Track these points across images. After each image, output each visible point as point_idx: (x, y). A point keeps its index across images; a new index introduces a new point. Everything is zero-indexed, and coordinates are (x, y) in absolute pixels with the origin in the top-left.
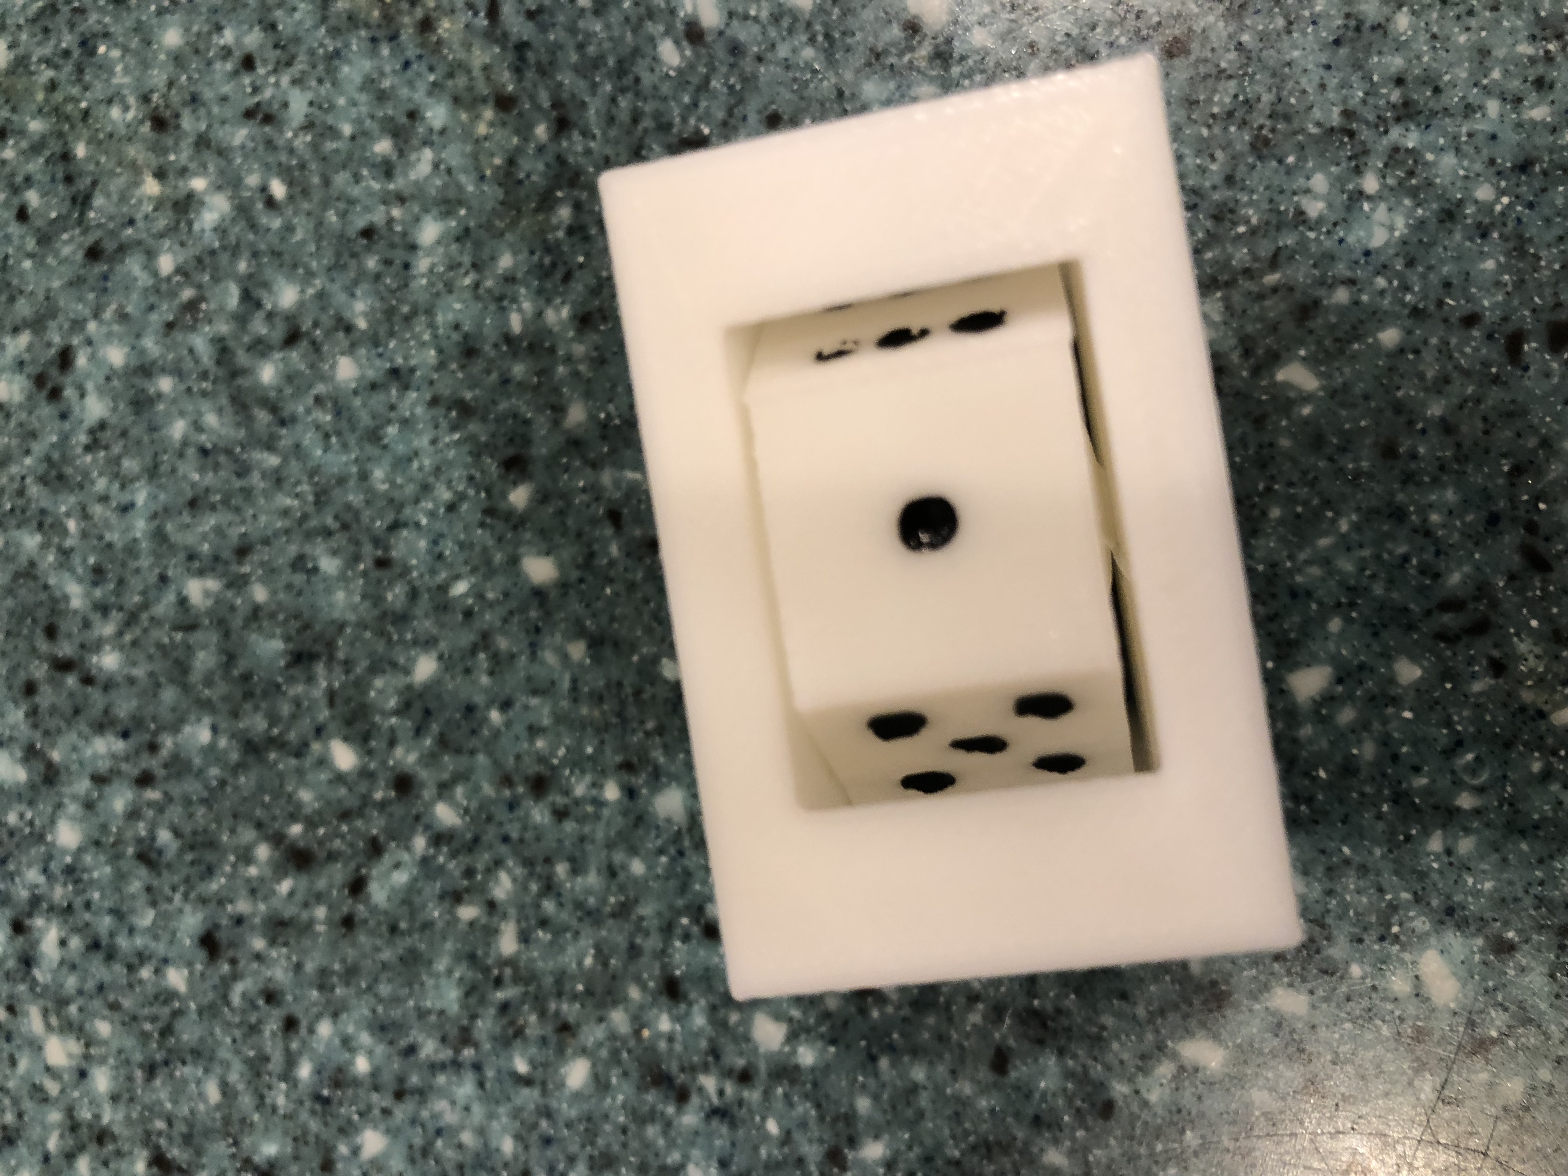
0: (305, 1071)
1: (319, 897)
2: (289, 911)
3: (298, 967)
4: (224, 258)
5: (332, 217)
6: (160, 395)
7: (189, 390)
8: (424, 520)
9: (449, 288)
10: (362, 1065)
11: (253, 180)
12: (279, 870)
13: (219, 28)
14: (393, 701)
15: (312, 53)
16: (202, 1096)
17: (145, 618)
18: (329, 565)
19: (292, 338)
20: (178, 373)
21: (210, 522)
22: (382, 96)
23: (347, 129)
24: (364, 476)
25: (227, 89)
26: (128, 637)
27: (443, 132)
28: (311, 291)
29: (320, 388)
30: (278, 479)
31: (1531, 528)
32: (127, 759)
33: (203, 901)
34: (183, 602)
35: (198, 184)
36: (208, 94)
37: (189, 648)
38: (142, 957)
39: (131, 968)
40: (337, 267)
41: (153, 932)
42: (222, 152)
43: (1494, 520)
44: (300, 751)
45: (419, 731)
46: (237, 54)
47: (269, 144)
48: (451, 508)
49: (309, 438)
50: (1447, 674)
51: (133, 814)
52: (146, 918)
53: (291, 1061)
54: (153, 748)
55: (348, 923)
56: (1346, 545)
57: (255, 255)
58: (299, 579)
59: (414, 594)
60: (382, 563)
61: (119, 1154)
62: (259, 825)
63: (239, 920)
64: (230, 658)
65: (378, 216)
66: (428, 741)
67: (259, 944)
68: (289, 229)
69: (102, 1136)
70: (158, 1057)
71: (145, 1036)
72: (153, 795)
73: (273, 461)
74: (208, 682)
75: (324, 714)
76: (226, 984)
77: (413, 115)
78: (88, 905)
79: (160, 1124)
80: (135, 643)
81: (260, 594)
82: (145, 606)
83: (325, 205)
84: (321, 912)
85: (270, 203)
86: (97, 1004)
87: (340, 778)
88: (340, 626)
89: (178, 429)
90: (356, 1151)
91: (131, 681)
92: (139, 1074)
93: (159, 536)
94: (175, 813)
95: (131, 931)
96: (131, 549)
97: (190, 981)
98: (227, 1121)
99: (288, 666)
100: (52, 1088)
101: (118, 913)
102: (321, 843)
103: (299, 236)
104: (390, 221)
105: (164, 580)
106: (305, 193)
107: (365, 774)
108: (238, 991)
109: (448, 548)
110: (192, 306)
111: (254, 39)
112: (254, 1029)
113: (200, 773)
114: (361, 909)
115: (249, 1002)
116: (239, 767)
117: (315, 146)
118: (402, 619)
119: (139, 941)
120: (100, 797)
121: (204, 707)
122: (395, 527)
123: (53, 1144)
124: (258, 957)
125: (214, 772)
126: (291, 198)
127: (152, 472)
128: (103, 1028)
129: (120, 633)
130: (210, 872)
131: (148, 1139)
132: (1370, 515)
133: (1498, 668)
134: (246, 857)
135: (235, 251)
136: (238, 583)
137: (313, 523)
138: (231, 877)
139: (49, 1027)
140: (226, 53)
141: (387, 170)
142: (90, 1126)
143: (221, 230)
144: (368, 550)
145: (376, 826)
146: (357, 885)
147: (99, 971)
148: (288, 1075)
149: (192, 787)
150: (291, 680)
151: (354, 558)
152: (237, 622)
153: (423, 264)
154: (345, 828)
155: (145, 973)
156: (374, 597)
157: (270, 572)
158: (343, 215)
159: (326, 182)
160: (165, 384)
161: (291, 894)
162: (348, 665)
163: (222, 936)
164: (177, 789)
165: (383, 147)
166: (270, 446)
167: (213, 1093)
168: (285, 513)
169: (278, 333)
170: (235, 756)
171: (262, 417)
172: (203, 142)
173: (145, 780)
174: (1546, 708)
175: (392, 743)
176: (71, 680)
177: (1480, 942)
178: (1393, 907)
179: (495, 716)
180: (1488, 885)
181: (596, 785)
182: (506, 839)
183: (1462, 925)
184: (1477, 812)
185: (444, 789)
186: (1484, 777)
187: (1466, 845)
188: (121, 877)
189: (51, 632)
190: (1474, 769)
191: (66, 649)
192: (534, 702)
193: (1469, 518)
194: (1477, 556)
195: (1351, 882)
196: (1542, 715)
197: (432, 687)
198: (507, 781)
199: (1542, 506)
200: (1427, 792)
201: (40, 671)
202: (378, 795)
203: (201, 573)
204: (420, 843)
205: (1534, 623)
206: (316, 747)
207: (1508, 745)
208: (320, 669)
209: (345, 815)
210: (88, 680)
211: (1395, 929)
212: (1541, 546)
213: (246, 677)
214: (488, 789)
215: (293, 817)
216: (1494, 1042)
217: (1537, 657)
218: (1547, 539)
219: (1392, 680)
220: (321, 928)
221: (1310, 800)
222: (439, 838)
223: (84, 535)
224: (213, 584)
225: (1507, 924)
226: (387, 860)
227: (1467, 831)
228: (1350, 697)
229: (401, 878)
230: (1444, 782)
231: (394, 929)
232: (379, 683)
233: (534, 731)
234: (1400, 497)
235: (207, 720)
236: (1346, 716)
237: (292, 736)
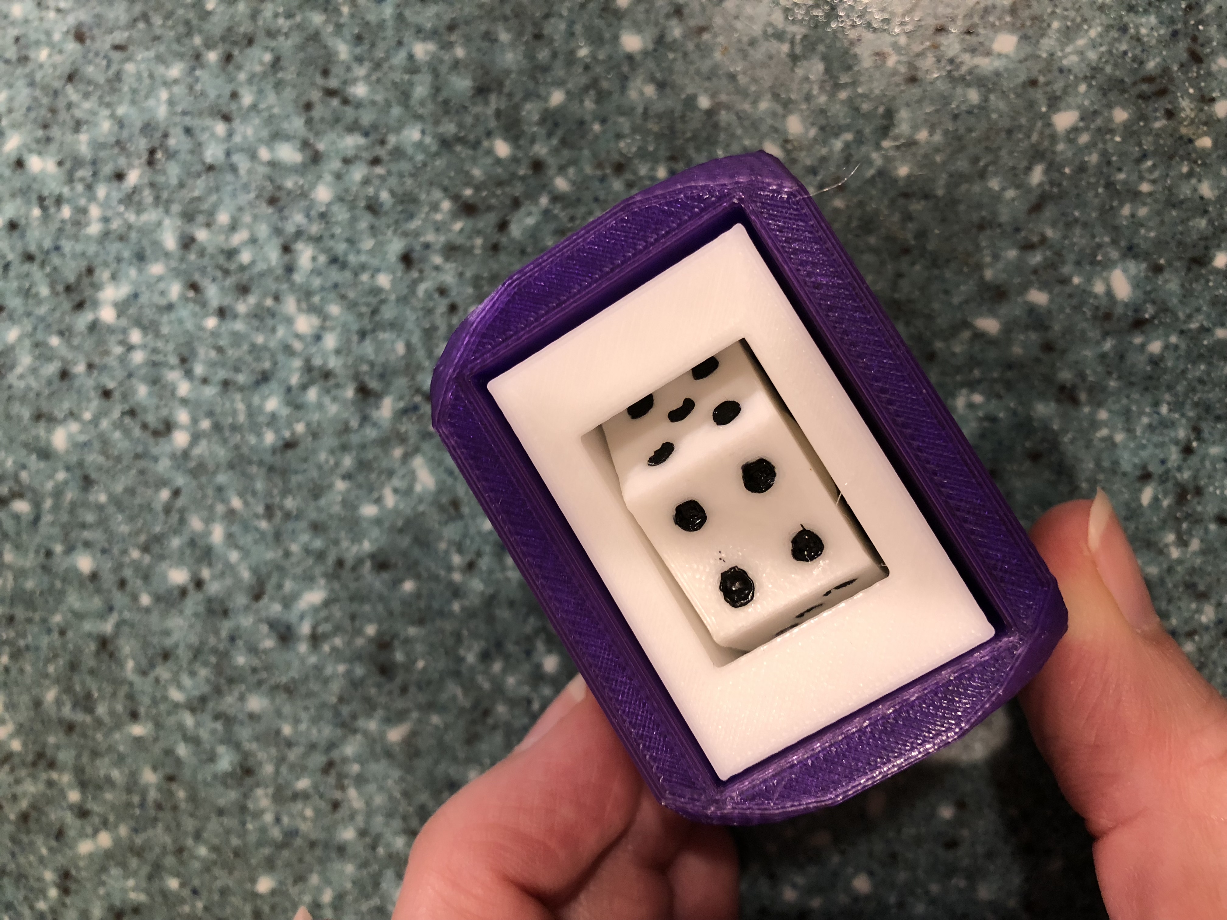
1: (479, 232)
2: (460, 241)
3: (461, 275)
8: (565, 13)
12: (455, 215)
14: (536, 117)
16: (393, 350)
17: (386, 66)
18: (504, 37)
21: (433, 10)
26: (374, 78)
31: (1194, 39)
32: (366, 149)
33: (405, 234)
34: (411, 57)
37: (411, 84)
38: (363, 267)
39: (356, 274)
41: (372, 252)
43: (1175, 34)
44: (475, 145)
45: (550, 135)
48: (583, 6)
50: (1143, 117)
51: (366, 182)
52: (368, 244)
54: (383, 142)
55: (495, 248)
56: (1094, 45)
58: (485, 45)
59: (555, 55)
60: (538, 37)
61: (338, 386)
62: (445, 190)
63: (427, 246)
64: (437, 90)
66: (555, 142)
67: (437, 260)
69: (327, 375)
70: (369, 327)
71: (361, 315)
72: (379, 170)
74: (422, 103)
75: (493, 124)
76: (415, 283)
78: (333, 236)
79: (365, 368)
80: (378, 81)
81: (460, 52)
82: (387, 58)
84: (479, 242)
86: (332, 295)
87: (499, 161)
88: (508, 72)
91: (373, 103)
92: (355, 338)
93: (400, 18)
94: (393, 181)
95: (358, 252)
96: (381, 25)
97: (393, 282)
98: (408, 366)
99: (473, 96)
100: (298, 346)
101: (351, 241)
102: (484, 199)
105: (400, 43)
107: (514, 160)
108: (422, 289)
109: (578, 28)
112: (429, 312)
113: (411, 159)
114: (504, 240)
115: (429, 296)
116: (436, 155)
118: (545, 69)
119: (363, 258)
120: (348, 171)
121: (418, 118)
122: (547, 16)
123: (295, 380)
124: (437, 268)
125: (420, 157)
128: (334, 309)
129: (368, 77)
130: (411, 216)
131: (357, 377)
132: (1108, 28)
133: (1170, 114)
134: (435, 207)
136: (447, 46)
137: (497, 13)
138: (425, 220)
139: (300, 310)
142: (321, 368)
144: (530, 30)
145: (518, 190)
146: (503, 226)
147: (335, 275)
149: (405, 166)
150: (474, 104)
151: (520, 34)
152: (443, 69)
154: (499, 192)
155: (365, 277)
156: (530, 56)
157: (468, 40)
161: (461, 231)
162: (510, 95)
163: (415, 255)
164: (395, 167)
167: (400, 348)
168: (481, 6)
170: (434, 148)
173: (376, 161)
174: (1193, 137)
175: (533, 141)
176: (335, 102)
177: (1144, 266)
178: (1099, 246)
179: (597, 127)
180: (1152, 234)
181: (653, 169)
182: (596, 200)
183: (1136, 257)
184: (1150, 194)
185: (562, 169)
186: (1156, 174)
187: (1143, 212)
188: (354, 220)
189: (326, 73)
190: (1151, 170)
191: (333, 83)
192: (621, 120)
193: (1162, 32)
194: (1164, 53)
195: (1078, 231)
196: (1191, 141)
197: (560, 109)
198: (600, 165)
199: (1201, 27)
200: (1125, 182)
201: (316, 95)
202: (522, 172)
203: (424, 39)
204: (544, 201)
205: (1191, 91)
206: (486, 144)
207: (1171, 157)
208: (493, 98)
209: (500, 184)
210: (346, 101)
211: (1099, 258)
212: (1198, 49)
213: (446, 102)
214: (588, 170)
215: (467, 184)
216: (1147, 321)
217: (1191, 110)
218: (1202, 45)
219: (1110, 120)
220: (478, 251)
221: (1059, 185)
222: (556, 198)
223: (352, 16)
224: (431, 46)
225: (1160, 257)
226: (523, 210)
227: (1144, 204)
228: (1087, 128)
229: (530, 221)
230: (1134, 177)
231: (523, 252)
232: (528, 106)
233: (619, 136)
234: (1126, 19)
235: (419, 127)
236: (1084, 139)
237: (472, 137)
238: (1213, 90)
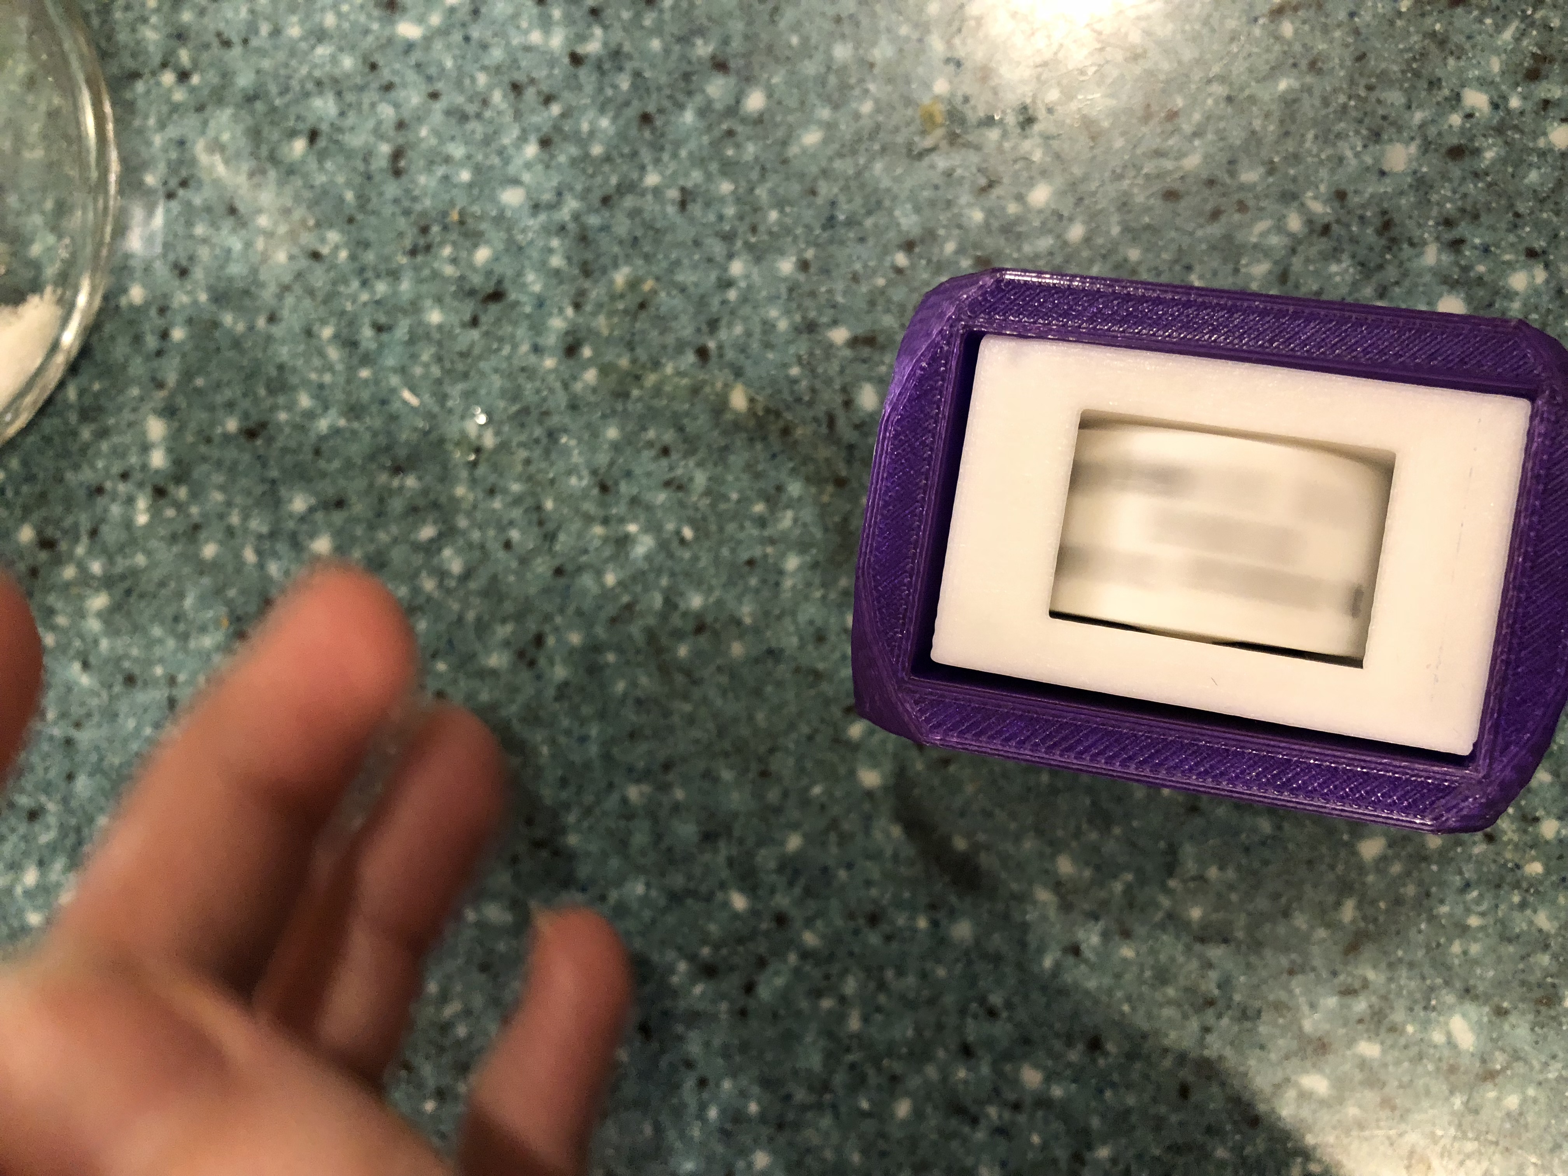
0: (713, 1113)
1: (723, 997)
2: (701, 1006)
3: (707, 1044)
4: (651, 576)
5: (725, 552)
6: (607, 665)
7: (628, 663)
8: (791, 746)
9: (807, 598)
10: (753, 1108)
11: (670, 527)
12: (694, 978)
13: (644, 429)
14: (772, 865)
15: (709, 446)
16: (640, 1132)
17: (597, 811)
18: (727, 775)
19: (700, 629)
20: (620, 650)
21: (643, 747)
22: (758, 476)
23: (734, 496)
24: (751, 718)
25: (652, 467)
26: (585, 824)
27: (800, 499)
28: (711, 600)
29: (719, 661)
30: (691, 720)
34: (625, 801)
35: (632, 528)
36: (638, 471)
37: (630, 833)
40: (730, 583)
42: (649, 508)
44: (709, 898)
45: (791, 884)
46: (658, 446)
47: (682, 504)
48: (810, 738)
49: (712, 693)
53: (703, 1107)
54: (604, 898)
55: (743, 1013)
57: (673, 575)
58: (706, 785)
59: (785, 794)
60: (764, 774)
62: (680, 949)
63: (666, 1013)
64: (658, 837)
65: (757, 552)
66: (797, 891)
67: (679, 1027)
68: (695, 559)
73: (687, 708)
74: (643, 853)
75: (725, 874)
76: (656, 1056)
77: (780, 489)
80: (591, 828)
81: (679, 794)
82: (598, 802)
83: (721, 543)
84: (724, 1006)
85: (682, 541)
87: (736, 916)
88: (735, 815)
89: (620, 687)
90: (750, 1165)
91: (589, 853)
93: (607, 757)
96: (587, 766)
97: (633, 1056)
99: (700, 843)
102: (725, 958)
103: (702, 563)
104: (765, 556)
105: (611, 786)
106: (708, 535)
107: (754, 913)
108: (665, 1061)
109: (809, 764)
110: (629, 607)
111: (669, 436)
112: (675, 1086)
113: (637, 916)
114: (752, 1004)
115: (673, 1067)
116: (665, 911)
117: (713, 506)
118: (778, 810)
121: (640, 870)
122: (772, 751)
124: (679, 1037)
125: (647, 914)
126: (697, 538)
127: (602, 715)
135: (659, 572)
136: (665, 788)
137: (716, 749)
140: (650, 444)
141: (762, 522)
143: (648, 558)
144: (754, 767)
145: (762, 947)
146: (749, 988)
148: (701, 1114)
149: (631, 924)
150: (702, 852)
151: (745, 771)
152: (663, 813)
153: (788, 583)
154: (741, 949)
156: (759, 796)
157: (687, 780)
158: (733, 551)
159: (721, 529)
160: (611, 657)
161: (703, 994)
162: (741, 841)
163: (654, 1024)
165: (759, 508)
166: (686, 697)
168: (697, 741)
169: (690, 626)
170: (662, 902)
171: (680, 679)
172: (634, 501)
174: (1520, 863)
175: (773, 891)
176: (544, 854)
177: (1486, 1009)
178: (1432, 989)
179: (842, 874)
180: (1491, 973)
181: (912, 918)
182: (851, 954)
183: (1475, 998)
184: (1482, 928)
185: (809, 923)
186: (1484, 907)
187: (1475, 949)
189: (530, 822)
190: (1478, 901)
191: (539, 833)
192: (869, 864)
195: (1404, 972)
196: (1518, 868)
197: (799, 855)
198: (851, 916)
200: (1451, 915)
201: (521, 848)
202: (764, 926)
203: (638, 781)
204: (793, 958)
206: (720, 896)
207: (1498, 886)
208: (722, 844)
209: (741, 941)
210: (556, 853)
211: (1433, 1002)
213: (670, 850)
214: (839, 922)
215: (704, 942)
216: (1498, 1073)
217: (1515, 832)
219: (1423, 846)
220: (723, 1016)
221: (1375, 920)
222: (806, 955)
223: (553, 756)
224: (646, 788)
225: (1503, 997)
226: (771, 969)
227: (1476, 940)
228: (1397, 856)
229: (779, 982)
230: (1459, 910)
231: (775, 1016)
232: (763, 852)
233: (868, 883)
235: (642, 879)
236: (1396, 868)
237: (704, 889)
238: (1536, 809)
